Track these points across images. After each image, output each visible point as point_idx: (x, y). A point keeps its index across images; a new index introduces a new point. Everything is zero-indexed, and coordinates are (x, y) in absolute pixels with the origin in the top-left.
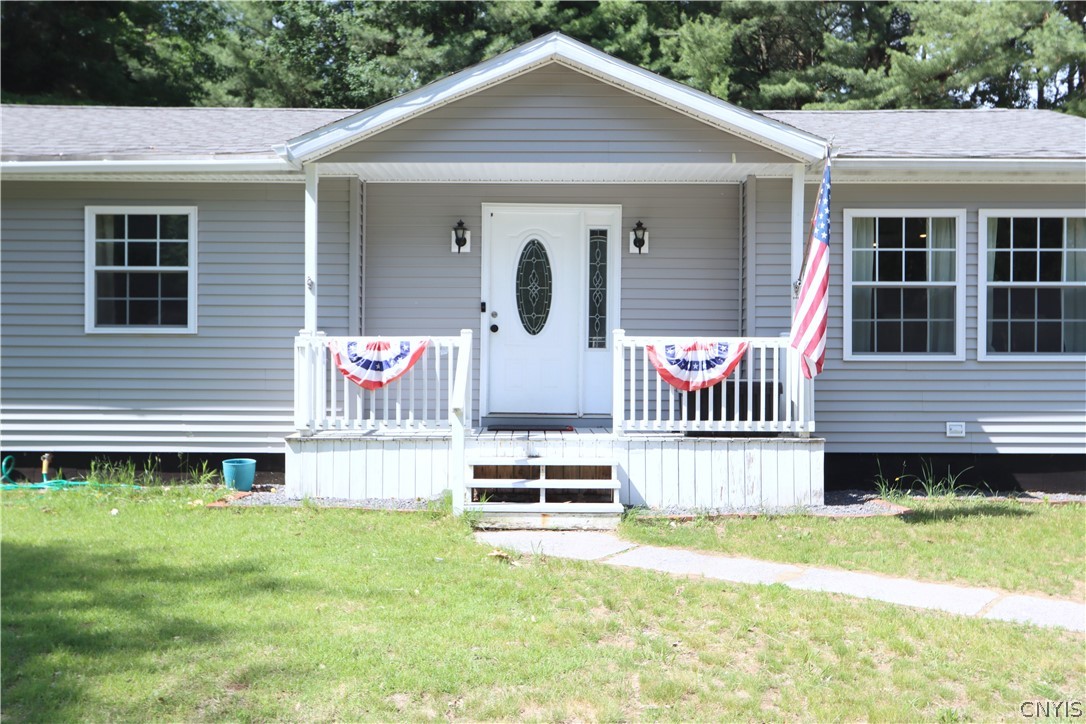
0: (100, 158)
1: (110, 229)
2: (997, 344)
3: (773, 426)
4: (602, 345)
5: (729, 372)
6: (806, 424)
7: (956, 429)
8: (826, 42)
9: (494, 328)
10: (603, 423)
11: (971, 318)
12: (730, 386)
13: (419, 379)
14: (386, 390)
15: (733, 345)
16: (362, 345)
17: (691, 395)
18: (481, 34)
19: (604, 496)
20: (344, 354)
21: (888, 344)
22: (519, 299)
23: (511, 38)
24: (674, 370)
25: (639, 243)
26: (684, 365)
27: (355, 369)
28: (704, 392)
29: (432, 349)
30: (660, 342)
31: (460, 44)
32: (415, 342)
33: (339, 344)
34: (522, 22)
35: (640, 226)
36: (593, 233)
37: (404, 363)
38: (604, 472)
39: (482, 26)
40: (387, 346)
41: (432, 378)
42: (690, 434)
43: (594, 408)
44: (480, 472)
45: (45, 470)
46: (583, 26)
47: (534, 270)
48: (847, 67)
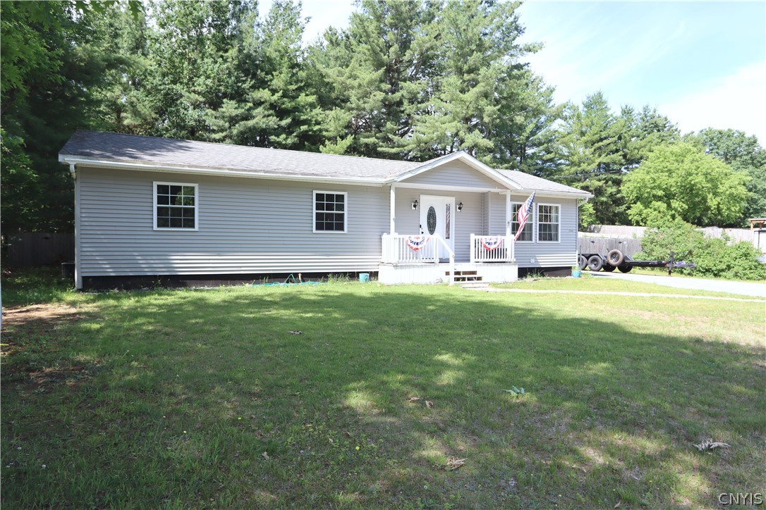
1: (319, 198)
2: (540, 239)
4: (449, 238)
5: (499, 245)
7: (532, 261)
9: (422, 233)
11: (536, 232)
14: (419, 250)
15: (499, 238)
16: (413, 237)
17: (490, 252)
19: (480, 279)
20: (408, 240)
22: (428, 224)
24: (486, 245)
25: (460, 209)
26: (488, 243)
27: (412, 245)
28: (493, 251)
29: (430, 239)
30: (483, 238)
32: (426, 237)
33: (406, 237)
35: (460, 204)
36: (447, 205)
37: (425, 243)
38: (475, 272)
40: (419, 238)
42: (490, 263)
45: (300, 279)
47: (432, 215)
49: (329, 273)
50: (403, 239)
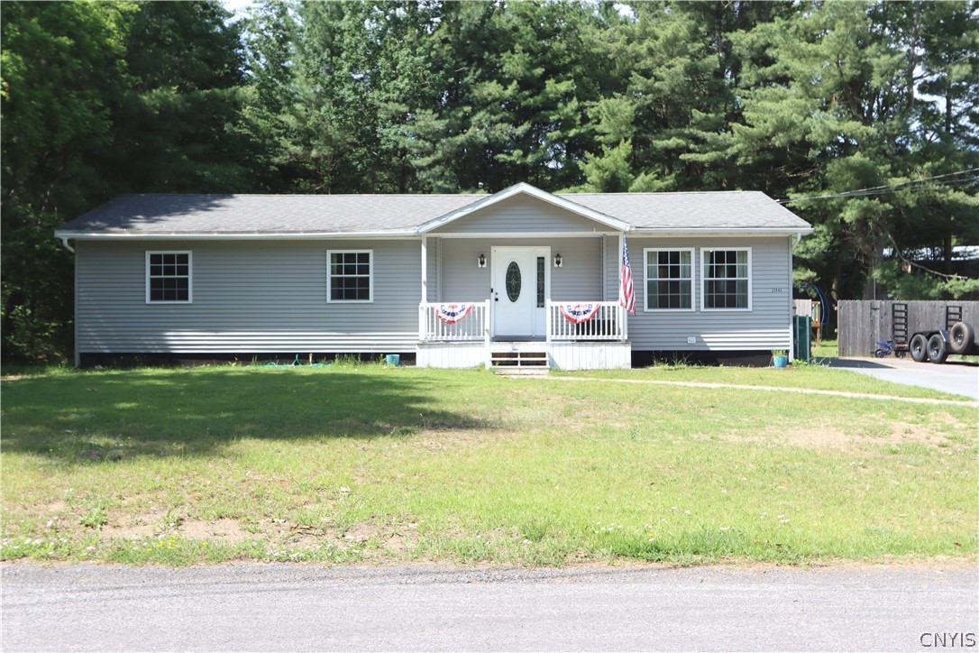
0: (336, 231)
1: (335, 260)
2: (709, 304)
3: (611, 337)
4: (543, 306)
5: (593, 316)
6: (624, 336)
7: (692, 340)
8: (693, 115)
9: (497, 300)
10: (543, 339)
11: (698, 293)
12: (593, 321)
13: (469, 321)
14: (456, 324)
15: (594, 305)
16: (447, 306)
17: (578, 325)
18: (468, 109)
19: (543, 363)
20: (440, 310)
21: (663, 304)
22: (507, 287)
23: (488, 111)
24: (570, 315)
25: (558, 263)
26: (574, 313)
27: (444, 316)
28: (583, 324)
29: (474, 307)
30: (565, 304)
31: (455, 116)
32: (468, 305)
33: (437, 306)
34: (494, 100)
35: (558, 256)
36: (539, 258)
37: (463, 313)
38: (543, 355)
39: (468, 103)
40: (456, 307)
41: (474, 321)
42: (578, 341)
43: (539, 334)
44: (494, 355)
45: (311, 360)
46: (535, 102)
47: (513, 275)
48: (707, 131)
49: (335, 354)
50: (432, 309)
